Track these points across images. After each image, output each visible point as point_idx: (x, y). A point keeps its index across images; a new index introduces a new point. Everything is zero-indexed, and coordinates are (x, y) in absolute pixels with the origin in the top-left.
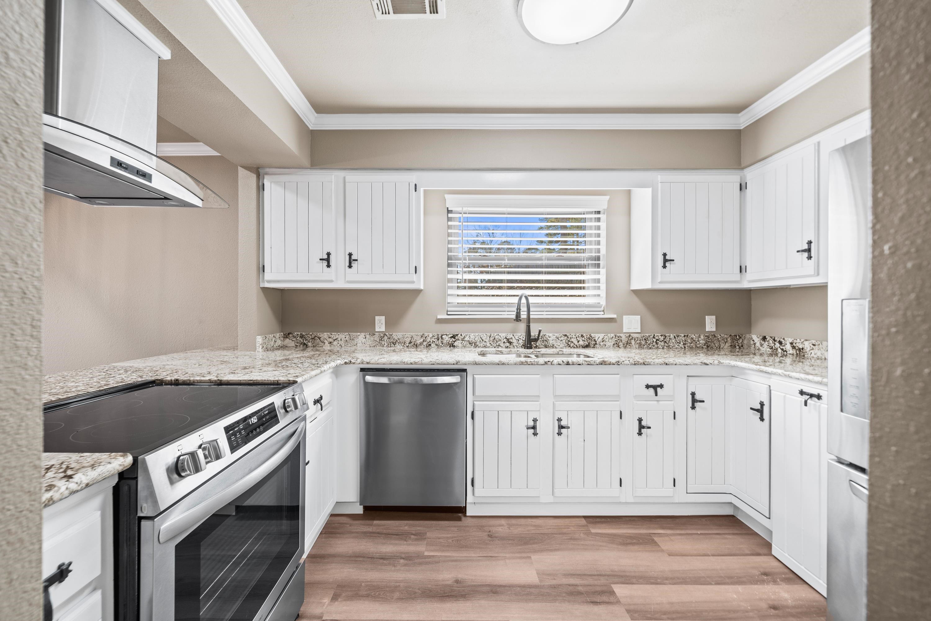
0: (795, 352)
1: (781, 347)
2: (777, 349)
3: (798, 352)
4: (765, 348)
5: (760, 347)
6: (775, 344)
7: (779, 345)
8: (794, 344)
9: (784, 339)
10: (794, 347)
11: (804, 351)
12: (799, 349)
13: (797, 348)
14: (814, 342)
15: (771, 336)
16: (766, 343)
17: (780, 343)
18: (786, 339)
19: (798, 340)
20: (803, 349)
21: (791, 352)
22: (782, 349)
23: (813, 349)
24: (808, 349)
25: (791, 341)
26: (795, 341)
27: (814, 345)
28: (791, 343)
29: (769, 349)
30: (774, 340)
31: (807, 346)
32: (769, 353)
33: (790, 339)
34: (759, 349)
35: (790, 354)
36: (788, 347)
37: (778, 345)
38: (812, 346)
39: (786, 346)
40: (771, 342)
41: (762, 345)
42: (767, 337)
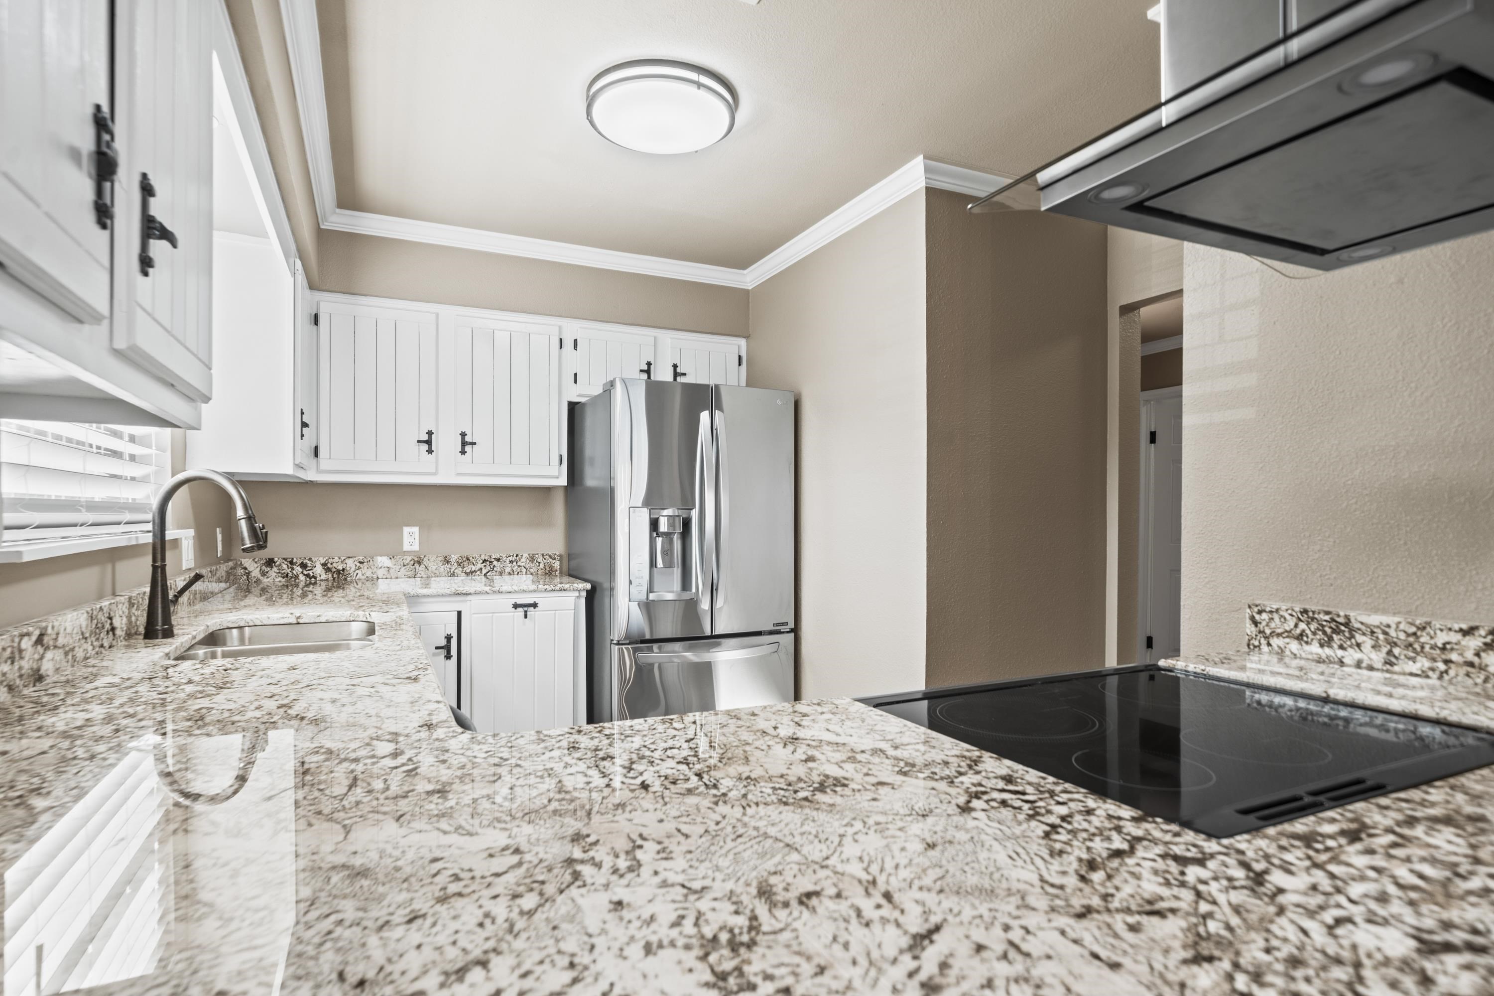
0: (330, 576)
1: (305, 572)
2: (297, 577)
3: (335, 576)
4: (273, 577)
5: (261, 578)
6: (293, 569)
7: (301, 570)
8: (329, 565)
9: (310, 559)
10: (328, 570)
11: (346, 573)
12: (338, 572)
13: (334, 570)
14: (361, 558)
15: (285, 557)
16: (275, 569)
17: (304, 566)
18: (313, 559)
19: (336, 559)
20: (343, 570)
21: (324, 577)
22: (307, 576)
23: (359, 568)
24: (353, 569)
25: (323, 561)
26: (331, 561)
27: (361, 563)
28: (324, 565)
29: (280, 579)
30: (292, 563)
31: (351, 564)
32: (280, 584)
33: (321, 559)
34: (258, 581)
35: (322, 580)
36: (319, 570)
37: (298, 569)
38: (358, 564)
39: (315, 569)
40: (285, 566)
41: (264, 574)
42: (276, 559)
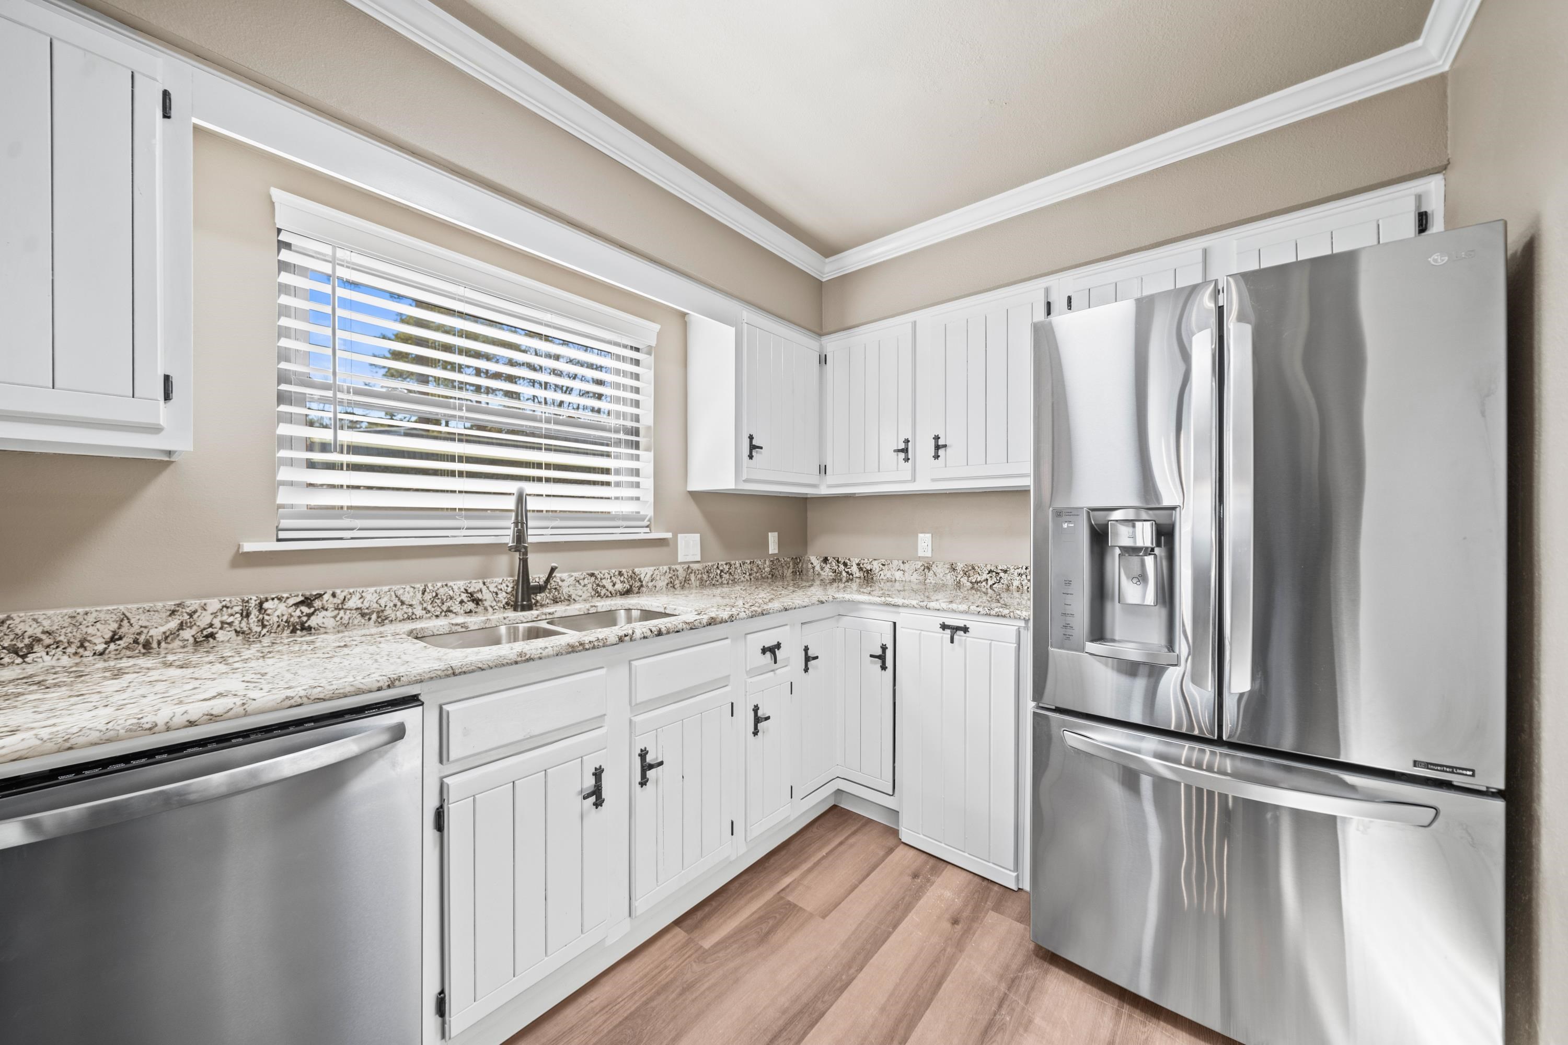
0: (862, 575)
1: (846, 570)
2: (841, 573)
3: (865, 575)
4: (827, 573)
5: (821, 572)
6: (839, 566)
7: (843, 568)
8: (861, 565)
9: (849, 559)
10: (861, 569)
11: (873, 573)
12: (867, 571)
13: (864, 570)
14: (883, 561)
15: (834, 556)
16: (828, 565)
17: (845, 564)
18: (851, 559)
19: (866, 560)
20: (871, 570)
21: (858, 575)
22: (847, 572)
23: (882, 570)
24: (877, 571)
25: (857, 562)
26: (862, 561)
27: (883, 565)
28: (858, 564)
29: (831, 574)
30: (838, 561)
31: (876, 566)
32: (831, 578)
33: (856, 559)
34: (819, 574)
35: (857, 577)
36: (854, 569)
37: (842, 567)
38: (881, 566)
39: (852, 568)
40: (834, 564)
41: (822, 569)
42: (829, 558)
